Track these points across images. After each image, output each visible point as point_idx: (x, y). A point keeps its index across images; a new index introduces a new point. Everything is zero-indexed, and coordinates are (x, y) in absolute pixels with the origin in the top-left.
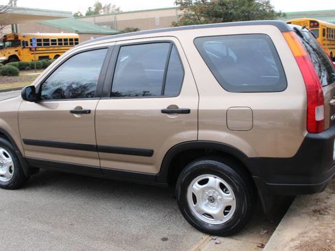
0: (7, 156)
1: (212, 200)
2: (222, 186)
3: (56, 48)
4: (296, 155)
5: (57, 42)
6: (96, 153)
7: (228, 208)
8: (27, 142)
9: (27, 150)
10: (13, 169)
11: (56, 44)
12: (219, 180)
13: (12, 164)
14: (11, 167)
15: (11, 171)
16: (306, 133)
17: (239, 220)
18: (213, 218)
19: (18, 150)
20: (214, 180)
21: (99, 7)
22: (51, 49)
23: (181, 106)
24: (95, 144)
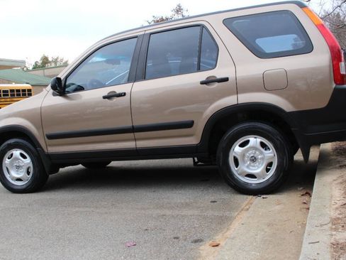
0: (25, 157)
1: (254, 159)
2: (263, 145)
3: (8, 100)
4: (328, 105)
5: (9, 93)
6: (132, 134)
7: (270, 164)
8: (50, 137)
9: (50, 145)
10: (31, 170)
11: (8, 95)
12: (259, 140)
13: (31, 165)
14: (28, 169)
15: (28, 173)
16: (334, 85)
17: (282, 174)
18: (256, 178)
19: (41, 147)
20: (254, 141)
21: (45, 61)
22: (3, 100)
23: (219, 76)
24: (131, 125)
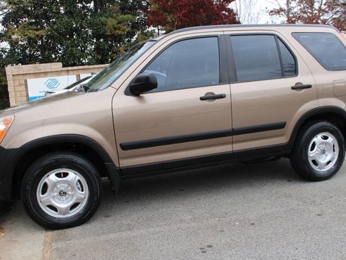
9: (123, 158)
23: (304, 83)
24: (231, 128)
